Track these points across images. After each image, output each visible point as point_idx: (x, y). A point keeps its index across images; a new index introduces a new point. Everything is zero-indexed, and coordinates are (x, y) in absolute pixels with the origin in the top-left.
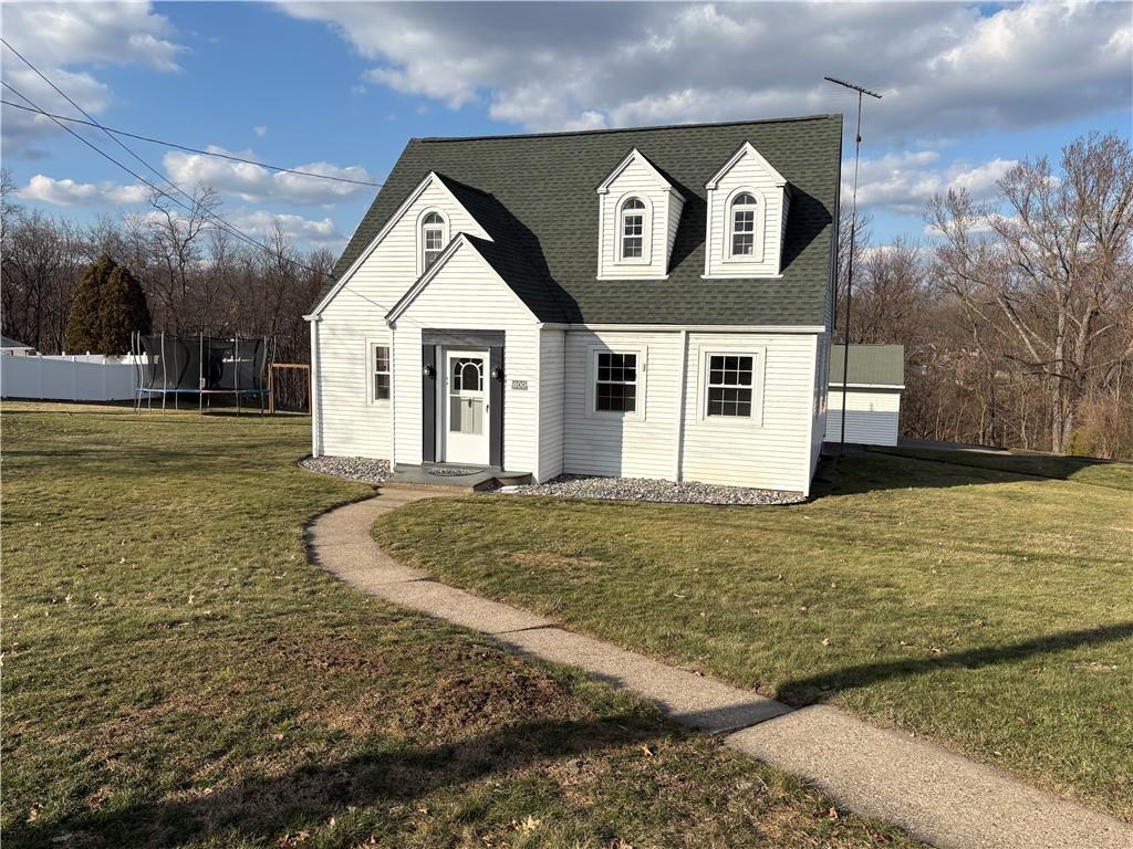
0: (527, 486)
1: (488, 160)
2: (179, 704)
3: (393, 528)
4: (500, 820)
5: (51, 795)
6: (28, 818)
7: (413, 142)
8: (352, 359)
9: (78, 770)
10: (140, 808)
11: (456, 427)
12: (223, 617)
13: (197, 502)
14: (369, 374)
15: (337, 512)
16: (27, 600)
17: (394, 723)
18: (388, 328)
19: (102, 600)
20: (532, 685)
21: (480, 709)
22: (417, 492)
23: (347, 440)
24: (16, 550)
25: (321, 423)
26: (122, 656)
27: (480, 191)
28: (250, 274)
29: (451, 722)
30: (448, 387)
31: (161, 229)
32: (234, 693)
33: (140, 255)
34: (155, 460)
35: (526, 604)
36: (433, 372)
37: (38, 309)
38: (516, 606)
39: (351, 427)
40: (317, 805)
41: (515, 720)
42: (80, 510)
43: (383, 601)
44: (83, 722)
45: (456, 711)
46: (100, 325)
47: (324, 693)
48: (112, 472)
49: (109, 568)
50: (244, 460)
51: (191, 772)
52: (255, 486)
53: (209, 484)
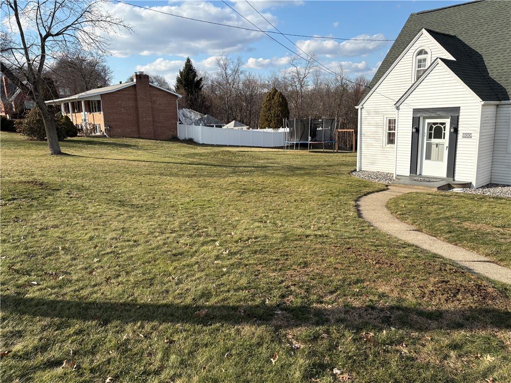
0: (468, 189)
1: (454, 18)
2: (313, 269)
3: (397, 205)
4: (470, 352)
5: (272, 295)
6: (265, 302)
7: (412, 15)
8: (377, 125)
9: (280, 288)
10: (304, 307)
11: (428, 157)
12: (326, 236)
13: (310, 188)
14: (385, 132)
15: (369, 196)
16: (255, 221)
17: (410, 295)
18: (396, 110)
19: (280, 224)
20: (484, 290)
21: (455, 296)
22: (407, 189)
23: (373, 163)
24: (249, 202)
25: (361, 156)
26: (291, 246)
27: (449, 34)
28: (328, 90)
29: (440, 299)
30: (425, 138)
31: (294, 74)
32: (336, 268)
33: (286, 86)
34: (292, 170)
35: (473, 249)
36: (417, 130)
37: (250, 111)
38: (467, 249)
39: (376, 157)
40: (376, 323)
41: (475, 305)
42: (268, 189)
43: (396, 238)
44: (280, 269)
45: (442, 294)
46: (271, 117)
47: (375, 275)
48: (278, 175)
49: (280, 212)
50: (328, 171)
51: (322, 297)
52: (333, 182)
53: (314, 181)
